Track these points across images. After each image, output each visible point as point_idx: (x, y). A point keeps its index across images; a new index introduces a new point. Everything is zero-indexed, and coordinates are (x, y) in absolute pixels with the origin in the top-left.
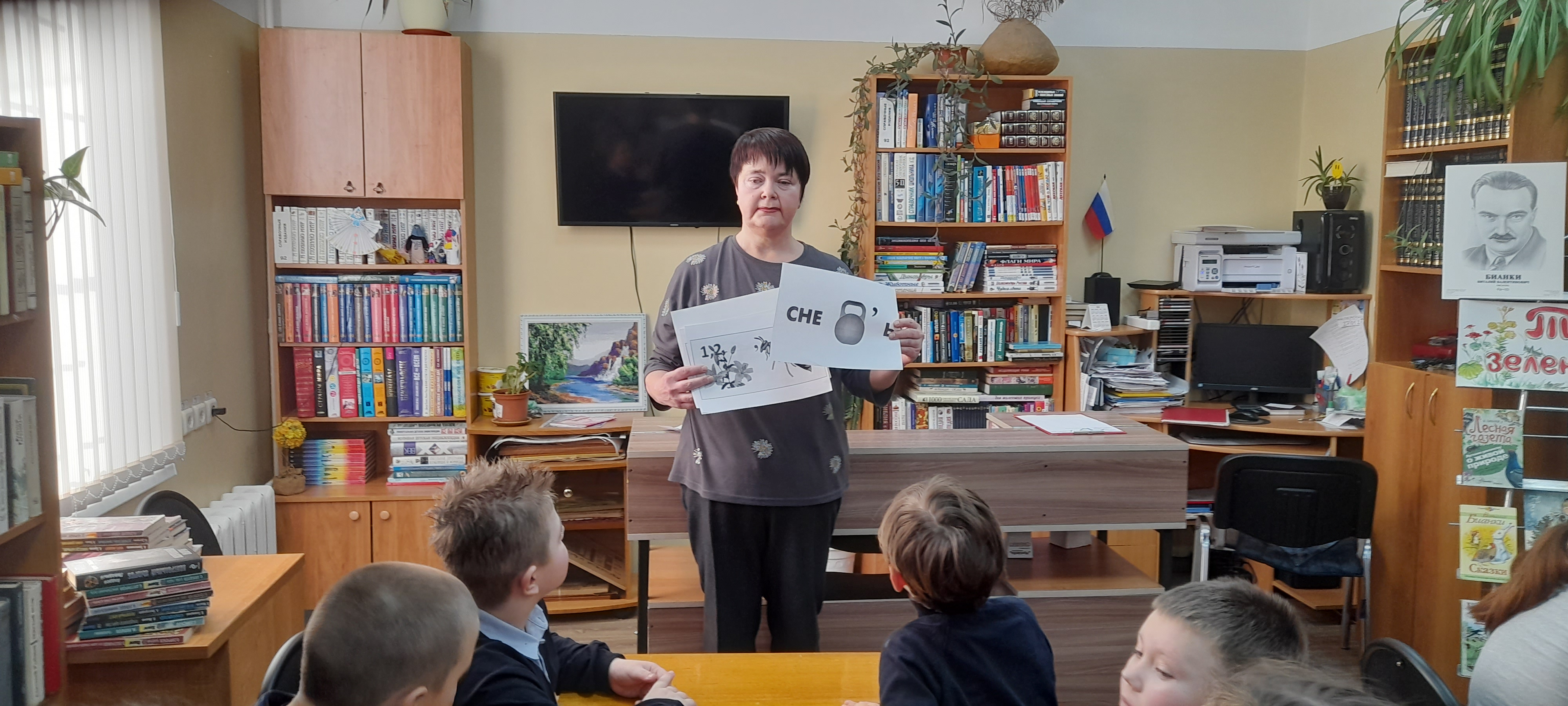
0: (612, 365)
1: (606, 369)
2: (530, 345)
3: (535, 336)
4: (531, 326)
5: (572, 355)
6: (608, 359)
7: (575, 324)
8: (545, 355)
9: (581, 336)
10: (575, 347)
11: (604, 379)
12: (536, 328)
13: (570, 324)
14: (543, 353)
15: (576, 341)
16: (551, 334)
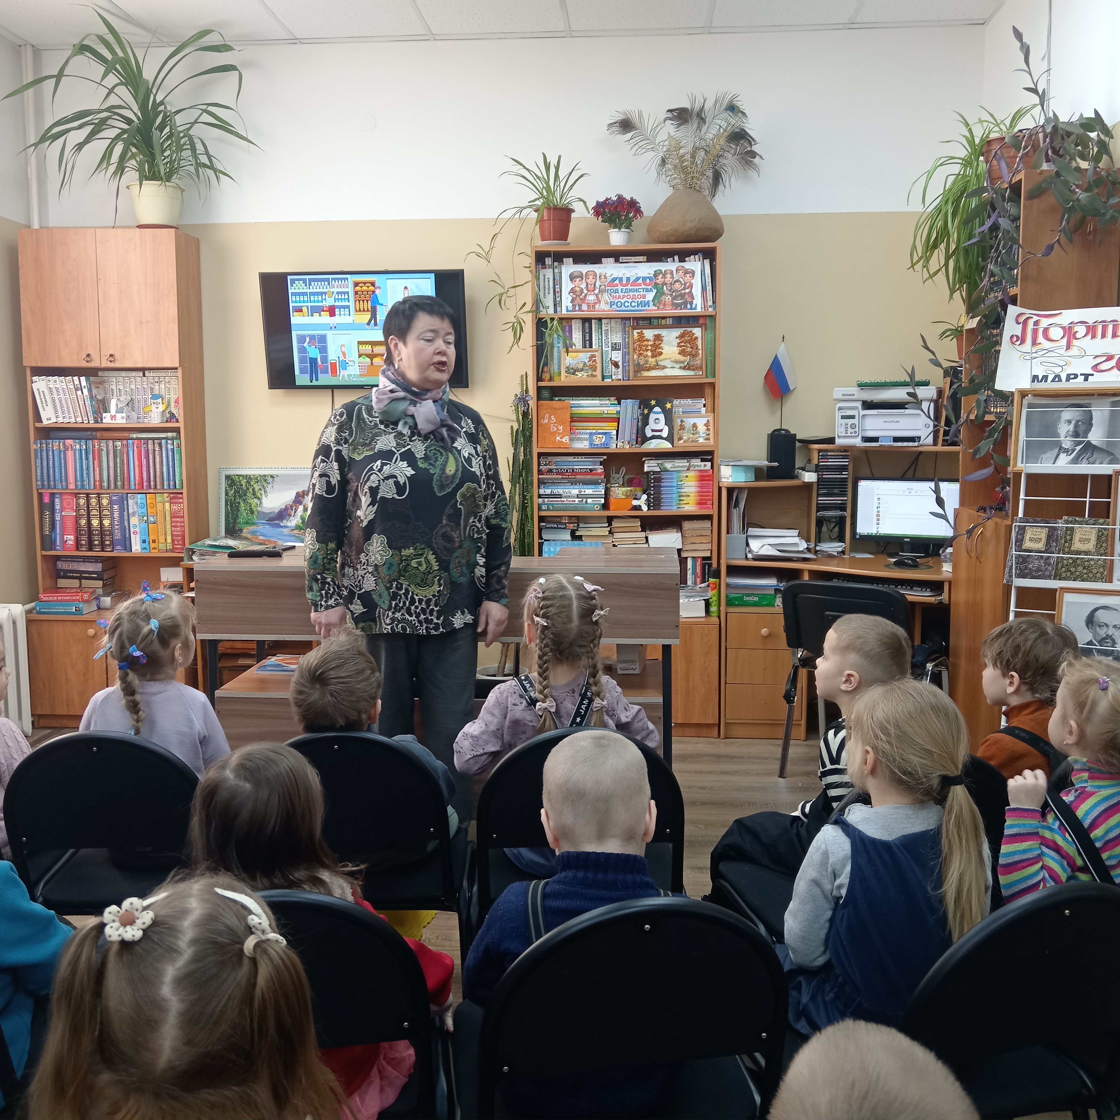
0: (295, 512)
1: (290, 515)
2: (227, 494)
3: (230, 486)
4: (228, 477)
5: (261, 503)
6: (292, 507)
7: (265, 476)
8: (240, 503)
9: (270, 486)
10: (264, 496)
11: (289, 524)
12: (232, 479)
13: (260, 475)
14: (238, 501)
15: (265, 491)
16: (244, 484)
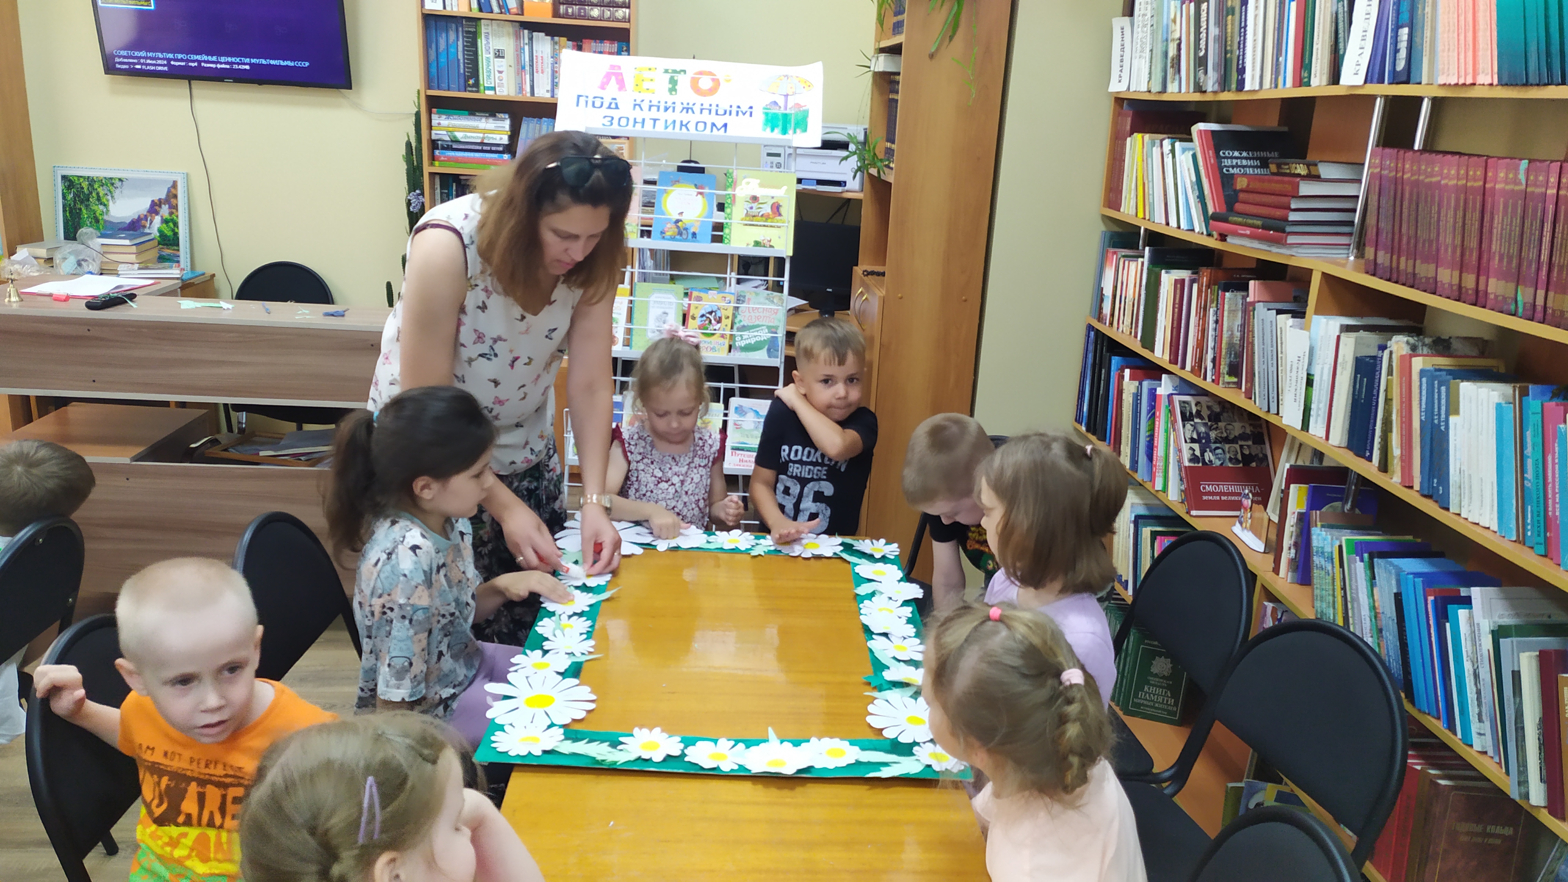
0: (151, 224)
1: (145, 226)
2: (64, 197)
3: (69, 188)
4: (64, 178)
5: (108, 211)
6: (146, 217)
7: (111, 179)
8: (80, 209)
9: (118, 191)
10: (111, 203)
12: (70, 181)
13: (105, 178)
14: (79, 206)
15: (112, 197)
16: (85, 187)
